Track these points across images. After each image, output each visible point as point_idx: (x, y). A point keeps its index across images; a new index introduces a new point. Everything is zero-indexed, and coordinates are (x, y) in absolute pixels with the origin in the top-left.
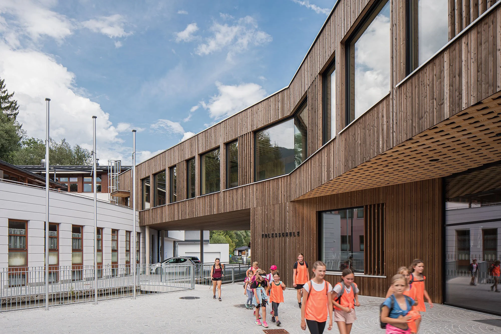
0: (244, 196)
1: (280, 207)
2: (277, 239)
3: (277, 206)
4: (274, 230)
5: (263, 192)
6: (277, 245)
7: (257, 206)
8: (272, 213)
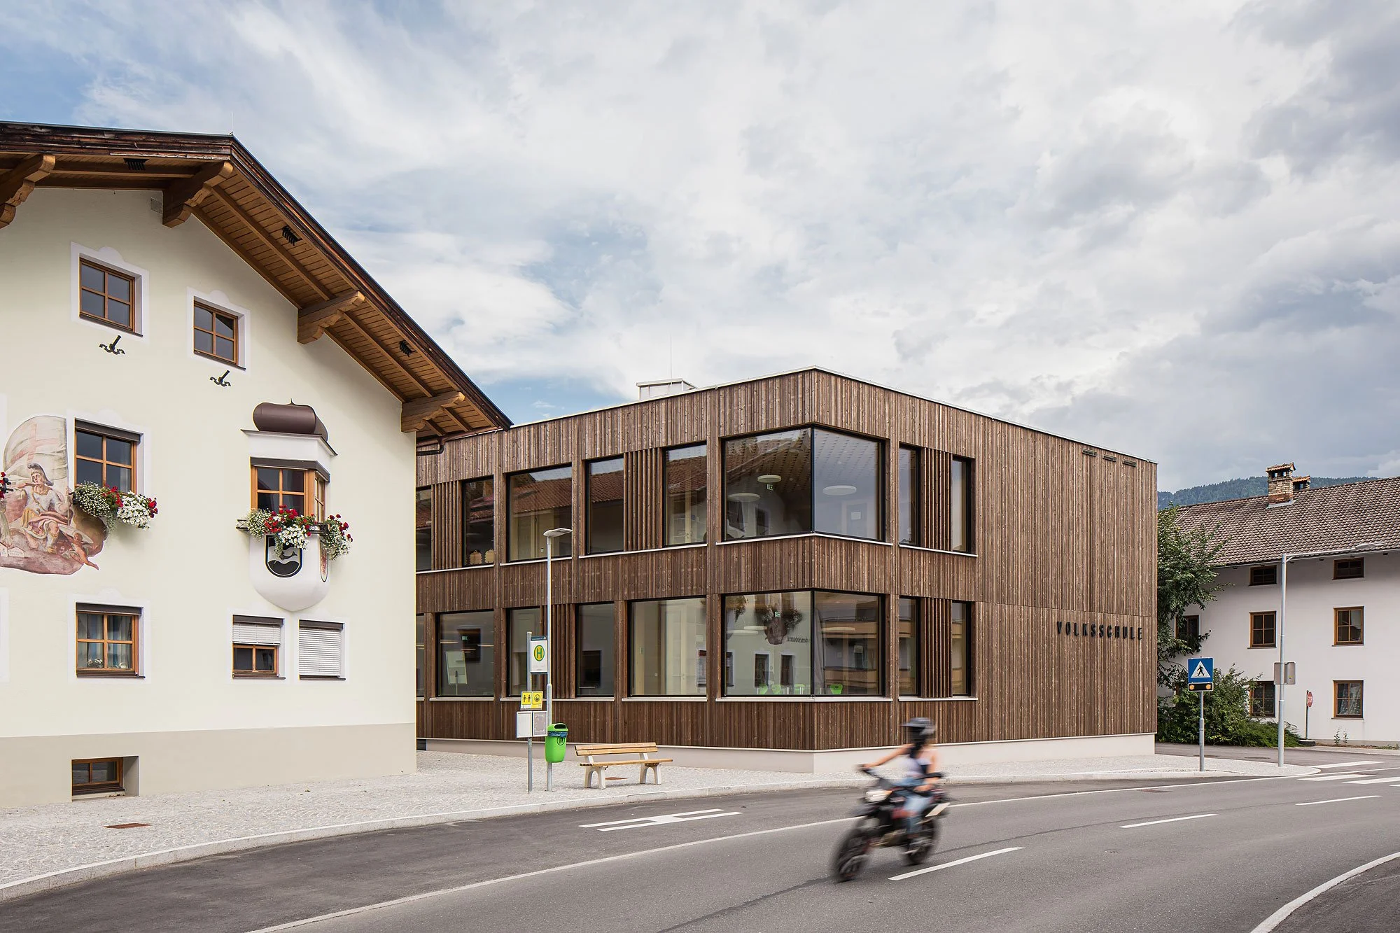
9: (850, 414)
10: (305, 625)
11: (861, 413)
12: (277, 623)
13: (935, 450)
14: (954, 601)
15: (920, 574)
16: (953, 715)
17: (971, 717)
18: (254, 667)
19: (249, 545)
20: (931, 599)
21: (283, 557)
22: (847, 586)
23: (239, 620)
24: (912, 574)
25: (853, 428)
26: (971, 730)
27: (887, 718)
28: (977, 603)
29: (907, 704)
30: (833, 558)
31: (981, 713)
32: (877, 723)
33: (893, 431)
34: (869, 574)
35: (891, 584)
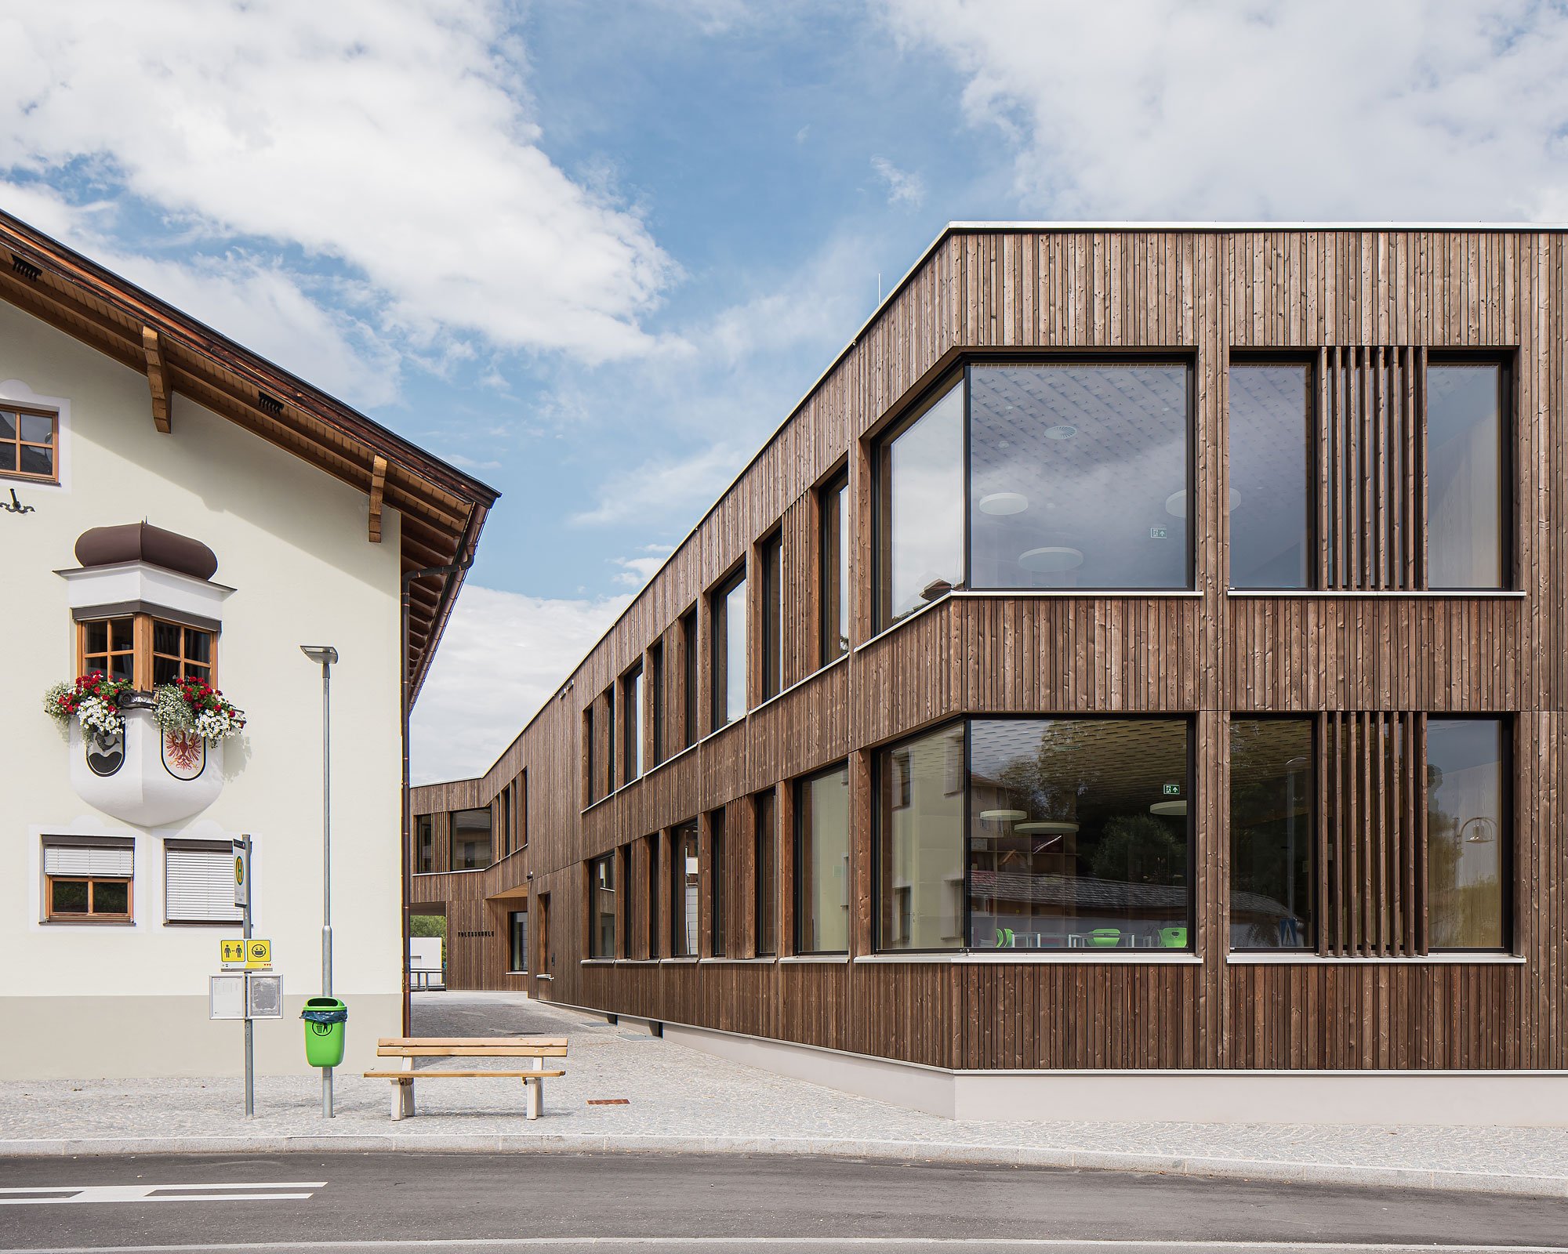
0: (439, 886)
1: (477, 904)
2: (473, 938)
3: (473, 903)
4: (470, 928)
5: (459, 885)
6: (473, 945)
7: (453, 899)
8: (468, 909)
9: (1064, 309)
10: (172, 845)
11: (1097, 301)
12: (126, 844)
13: (1360, 350)
14: (1434, 716)
15: (1304, 656)
16: (1430, 998)
17: (1502, 1005)
18: (90, 908)
19: (69, 734)
20: (1346, 715)
21: (106, 748)
22: (1053, 699)
23: (51, 842)
24: (1276, 659)
25: (1074, 338)
26: (1502, 1039)
27: (1187, 1002)
28: (1525, 716)
29: (1259, 972)
30: (1010, 641)
31: (1543, 997)
32: (1152, 1014)
33: (1206, 326)
34: (1125, 669)
35: (1201, 685)
